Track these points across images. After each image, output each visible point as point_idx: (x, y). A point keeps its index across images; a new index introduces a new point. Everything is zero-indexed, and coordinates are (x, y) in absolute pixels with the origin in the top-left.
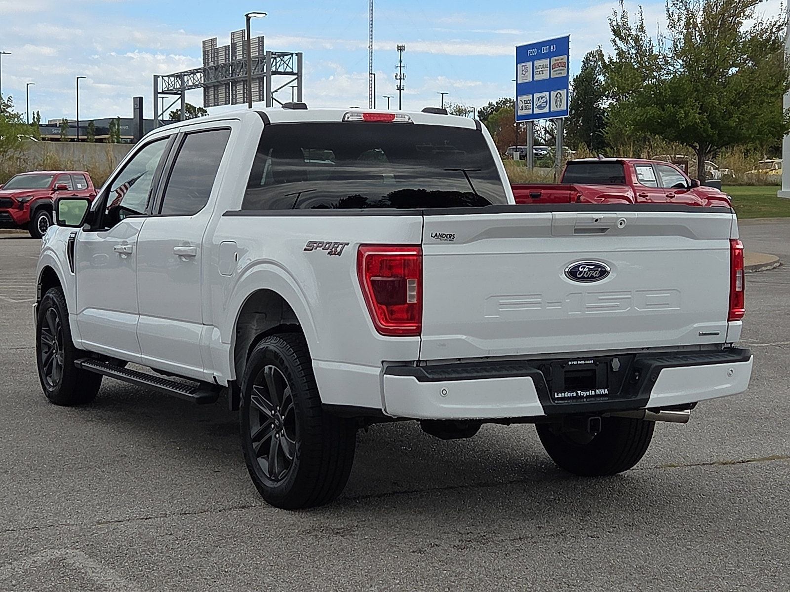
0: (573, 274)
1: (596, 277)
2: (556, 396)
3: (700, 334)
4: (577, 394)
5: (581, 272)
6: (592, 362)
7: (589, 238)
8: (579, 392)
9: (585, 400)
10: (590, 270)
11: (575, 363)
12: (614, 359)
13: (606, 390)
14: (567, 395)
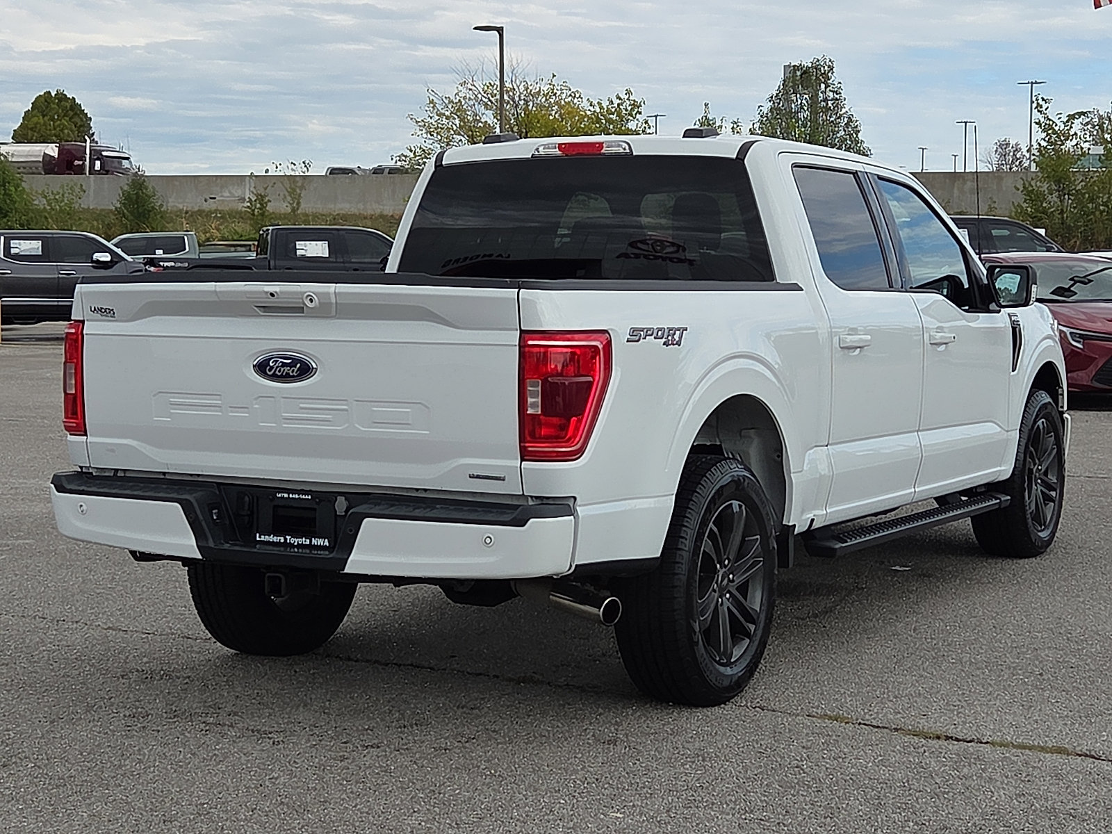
0: (262, 368)
1: (293, 376)
2: (258, 539)
3: (472, 477)
4: (286, 539)
5: (271, 368)
6: (310, 497)
7: (267, 320)
8: (288, 537)
9: (296, 550)
10: (284, 365)
11: (286, 495)
12: (338, 498)
13: (326, 540)
14: (272, 538)
